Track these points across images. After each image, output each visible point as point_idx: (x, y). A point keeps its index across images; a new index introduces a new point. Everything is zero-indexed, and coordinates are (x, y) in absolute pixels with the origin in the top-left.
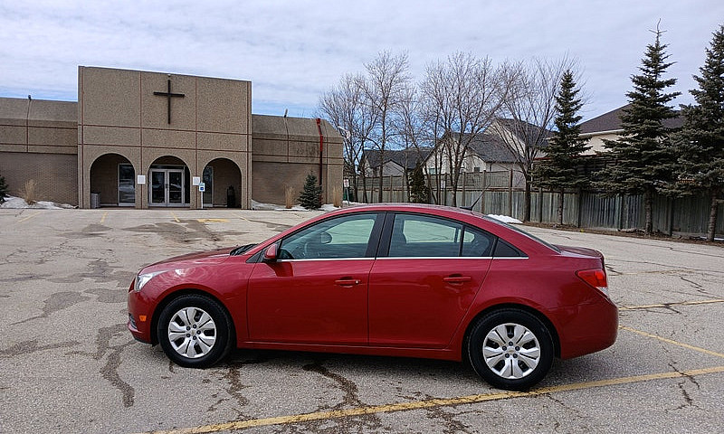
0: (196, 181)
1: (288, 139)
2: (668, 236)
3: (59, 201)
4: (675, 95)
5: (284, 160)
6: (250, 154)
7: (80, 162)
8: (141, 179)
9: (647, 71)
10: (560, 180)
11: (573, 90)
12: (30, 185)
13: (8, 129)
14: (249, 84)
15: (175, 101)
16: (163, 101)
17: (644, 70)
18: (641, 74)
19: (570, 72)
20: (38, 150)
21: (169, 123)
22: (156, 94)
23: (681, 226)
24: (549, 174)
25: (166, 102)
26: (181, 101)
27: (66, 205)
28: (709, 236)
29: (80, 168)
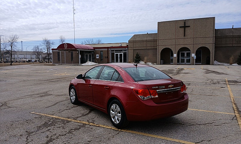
0: (193, 55)
1: (233, 37)
3: (153, 62)
5: (231, 45)
6: (214, 44)
7: (158, 51)
8: (175, 55)
12: (146, 58)
13: (142, 43)
14: (214, 18)
15: (187, 29)
16: (182, 29)
20: (149, 48)
21: (184, 36)
22: (180, 27)
25: (184, 29)
26: (189, 28)
27: (155, 64)
29: (158, 53)
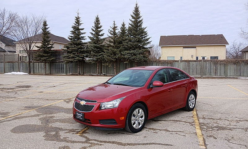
2: (83, 75)
4: (84, 33)
9: (76, 25)
10: (47, 58)
11: (47, 27)
17: (75, 24)
18: (74, 25)
19: (46, 20)
23: (86, 72)
24: (42, 56)
28: (97, 74)
